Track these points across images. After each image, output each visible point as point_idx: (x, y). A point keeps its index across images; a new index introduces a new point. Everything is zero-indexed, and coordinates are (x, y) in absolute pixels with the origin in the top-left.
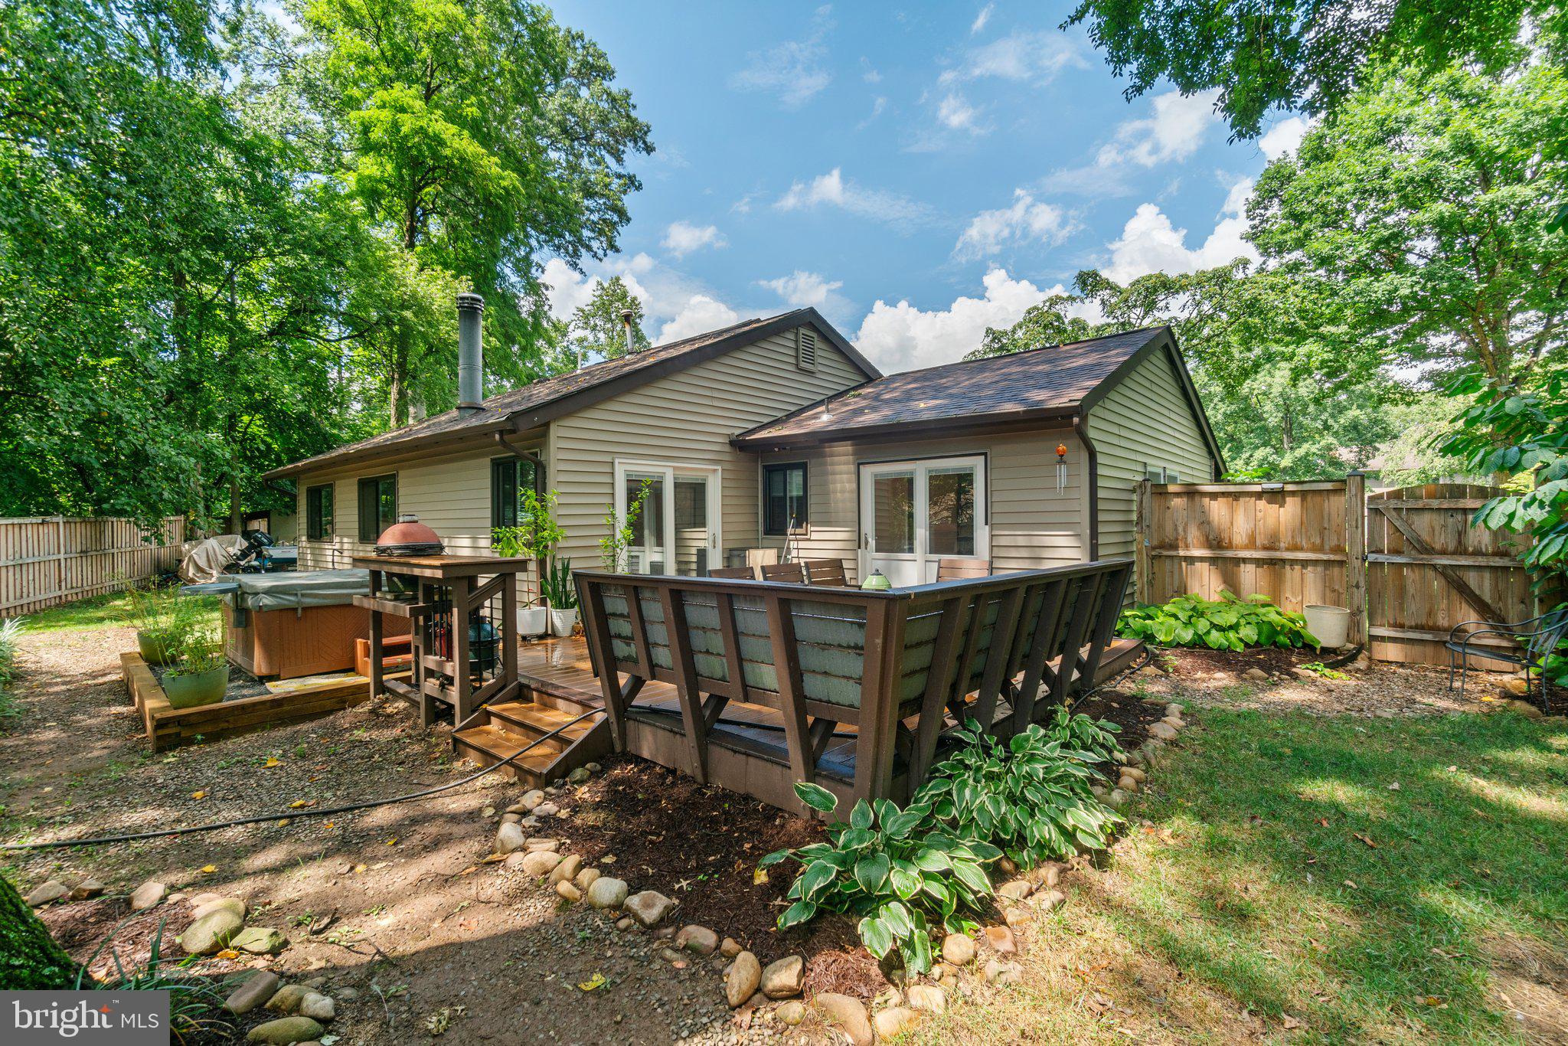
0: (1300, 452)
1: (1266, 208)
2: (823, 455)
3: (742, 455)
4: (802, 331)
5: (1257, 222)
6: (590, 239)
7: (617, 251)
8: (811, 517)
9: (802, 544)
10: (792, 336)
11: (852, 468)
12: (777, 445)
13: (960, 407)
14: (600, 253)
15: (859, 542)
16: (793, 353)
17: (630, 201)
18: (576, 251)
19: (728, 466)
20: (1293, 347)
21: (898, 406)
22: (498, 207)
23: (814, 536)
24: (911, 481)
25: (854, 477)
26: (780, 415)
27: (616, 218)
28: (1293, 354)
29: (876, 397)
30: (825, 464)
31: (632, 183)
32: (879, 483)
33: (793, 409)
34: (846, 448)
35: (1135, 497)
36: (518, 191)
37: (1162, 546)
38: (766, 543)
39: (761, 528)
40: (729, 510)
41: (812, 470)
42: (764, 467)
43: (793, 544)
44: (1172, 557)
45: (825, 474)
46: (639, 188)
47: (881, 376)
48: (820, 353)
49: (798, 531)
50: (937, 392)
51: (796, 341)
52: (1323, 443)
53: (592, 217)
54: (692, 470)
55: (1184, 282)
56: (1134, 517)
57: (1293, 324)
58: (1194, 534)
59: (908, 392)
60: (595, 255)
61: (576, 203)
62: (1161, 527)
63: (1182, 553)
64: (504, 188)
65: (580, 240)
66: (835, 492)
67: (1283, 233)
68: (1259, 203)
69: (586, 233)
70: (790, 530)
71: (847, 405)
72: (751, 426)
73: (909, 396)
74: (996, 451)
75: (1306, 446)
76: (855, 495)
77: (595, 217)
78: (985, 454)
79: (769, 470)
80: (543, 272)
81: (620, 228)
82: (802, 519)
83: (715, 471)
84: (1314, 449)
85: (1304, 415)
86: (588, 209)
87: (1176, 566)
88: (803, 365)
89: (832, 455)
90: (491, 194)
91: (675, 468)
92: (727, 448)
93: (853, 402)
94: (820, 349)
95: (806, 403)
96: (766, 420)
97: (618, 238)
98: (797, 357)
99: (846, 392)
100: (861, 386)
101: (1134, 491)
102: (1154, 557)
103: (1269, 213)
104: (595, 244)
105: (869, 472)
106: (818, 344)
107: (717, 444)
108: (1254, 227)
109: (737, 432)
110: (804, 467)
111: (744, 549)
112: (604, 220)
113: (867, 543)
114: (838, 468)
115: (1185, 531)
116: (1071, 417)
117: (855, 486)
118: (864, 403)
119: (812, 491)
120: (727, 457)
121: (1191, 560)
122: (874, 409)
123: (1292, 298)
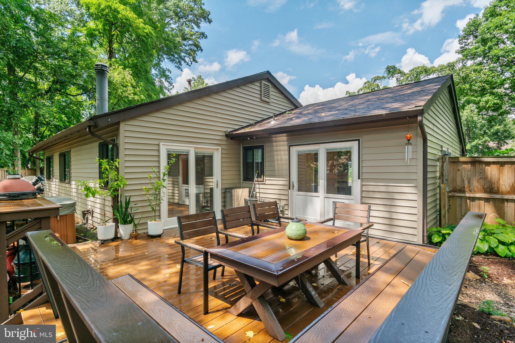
0: (474, 143)
1: (467, 39)
2: (272, 142)
3: (232, 142)
4: (263, 82)
5: (463, 45)
6: (185, 56)
7: (197, 62)
8: (266, 173)
9: (261, 186)
10: (259, 85)
11: (286, 148)
12: (249, 136)
13: (346, 114)
14: (190, 63)
15: (290, 186)
16: (259, 92)
17: (202, 42)
18: (180, 62)
19: (224, 147)
20: (480, 98)
21: (310, 116)
22: (143, 41)
23: (267, 182)
24: (316, 154)
25: (287, 153)
26: (252, 122)
27: (195, 49)
28: (480, 101)
29: (300, 113)
30: (273, 146)
31: (203, 35)
32: (300, 156)
33: (259, 120)
34: (283, 138)
35: (438, 164)
36: (152, 34)
37: (455, 190)
38: (244, 185)
39: (242, 178)
40: (225, 169)
41: (266, 149)
42: (244, 148)
43: (257, 186)
44: (461, 197)
45: (272, 151)
46: (206, 37)
47: (302, 106)
48: (272, 93)
49: (259, 179)
50: (331, 109)
51: (261, 87)
52: (484, 140)
53: (186, 48)
54: (206, 149)
55: (434, 69)
56: (438, 174)
57: (483, 86)
58: (475, 184)
59: (315, 110)
60: (188, 64)
61: (179, 42)
62: (454, 180)
63: (467, 195)
64: (146, 33)
65: (180, 57)
66: (278, 160)
67: (476, 49)
68: (465, 37)
69: (183, 54)
70: (255, 179)
71: (284, 117)
72: (237, 127)
73: (316, 112)
74: (365, 138)
75: (476, 141)
76: (288, 162)
77: (187, 48)
78: (359, 140)
79: (246, 149)
80: (170, 73)
81: (197, 52)
82: (261, 174)
83: (218, 149)
84: (480, 142)
85: (475, 128)
86: (184, 44)
87: (463, 202)
88: (264, 98)
89: (276, 142)
90: (140, 35)
91: (195, 148)
92: (224, 138)
93: (287, 116)
94: (273, 92)
95: (265, 117)
96: (245, 125)
97: (197, 57)
98: (261, 95)
99: (285, 112)
100: (292, 110)
101: (438, 160)
102: (449, 197)
103: (469, 41)
104: (187, 59)
105: (295, 150)
106: (272, 89)
107: (220, 136)
108: (461, 48)
109: (229, 130)
110: (262, 147)
111: (232, 189)
112: (191, 49)
113: (293, 186)
114: (279, 148)
115: (469, 182)
116: (416, 116)
117: (287, 157)
118: (293, 116)
119: (266, 159)
120: (224, 143)
121: (473, 199)
122: (298, 118)
123: (483, 76)
